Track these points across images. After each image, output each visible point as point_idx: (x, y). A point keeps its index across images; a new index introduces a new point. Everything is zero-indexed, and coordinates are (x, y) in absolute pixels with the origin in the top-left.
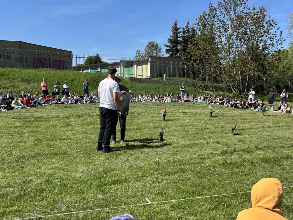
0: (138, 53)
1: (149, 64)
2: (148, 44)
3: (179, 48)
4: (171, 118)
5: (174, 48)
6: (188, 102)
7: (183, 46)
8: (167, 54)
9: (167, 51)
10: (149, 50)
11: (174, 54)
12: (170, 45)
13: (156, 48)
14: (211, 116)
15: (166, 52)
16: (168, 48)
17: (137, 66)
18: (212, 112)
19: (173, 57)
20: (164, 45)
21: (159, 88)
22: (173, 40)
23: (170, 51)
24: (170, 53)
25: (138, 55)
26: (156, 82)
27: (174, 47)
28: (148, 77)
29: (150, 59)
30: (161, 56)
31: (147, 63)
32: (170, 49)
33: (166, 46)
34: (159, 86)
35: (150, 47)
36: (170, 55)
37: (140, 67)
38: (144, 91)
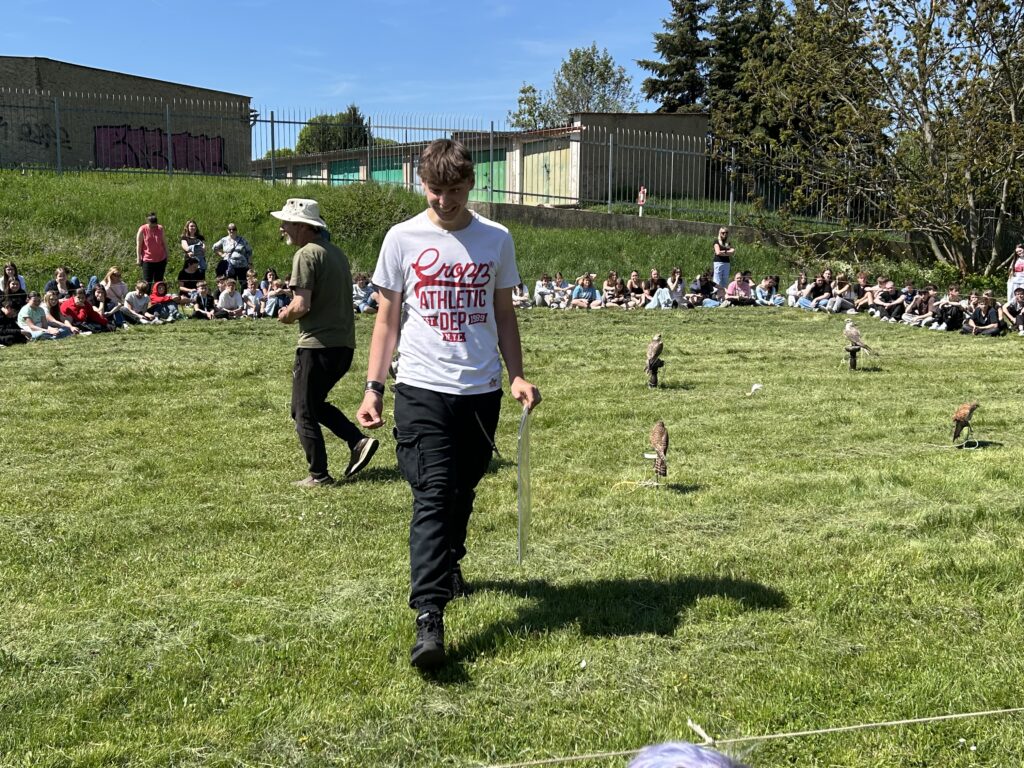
0: (527, 101)
1: (575, 147)
2: (568, 59)
3: (702, 74)
4: (683, 377)
5: (682, 75)
7: (721, 66)
8: (651, 100)
9: (652, 88)
10: (572, 85)
11: (682, 101)
12: (664, 61)
13: (601, 75)
14: (853, 365)
15: (646, 95)
16: (655, 77)
17: (523, 155)
18: (859, 349)
19: (678, 112)
20: (640, 63)
21: (619, 249)
22: (676, 41)
23: (665, 86)
24: (665, 95)
25: (527, 107)
26: (605, 222)
27: (680, 68)
28: (574, 202)
29: (577, 124)
30: (626, 109)
31: (564, 143)
32: (663, 78)
33: (646, 65)
34: (618, 239)
35: (576, 74)
36: (665, 105)
37: (534, 160)
38: (555, 261)
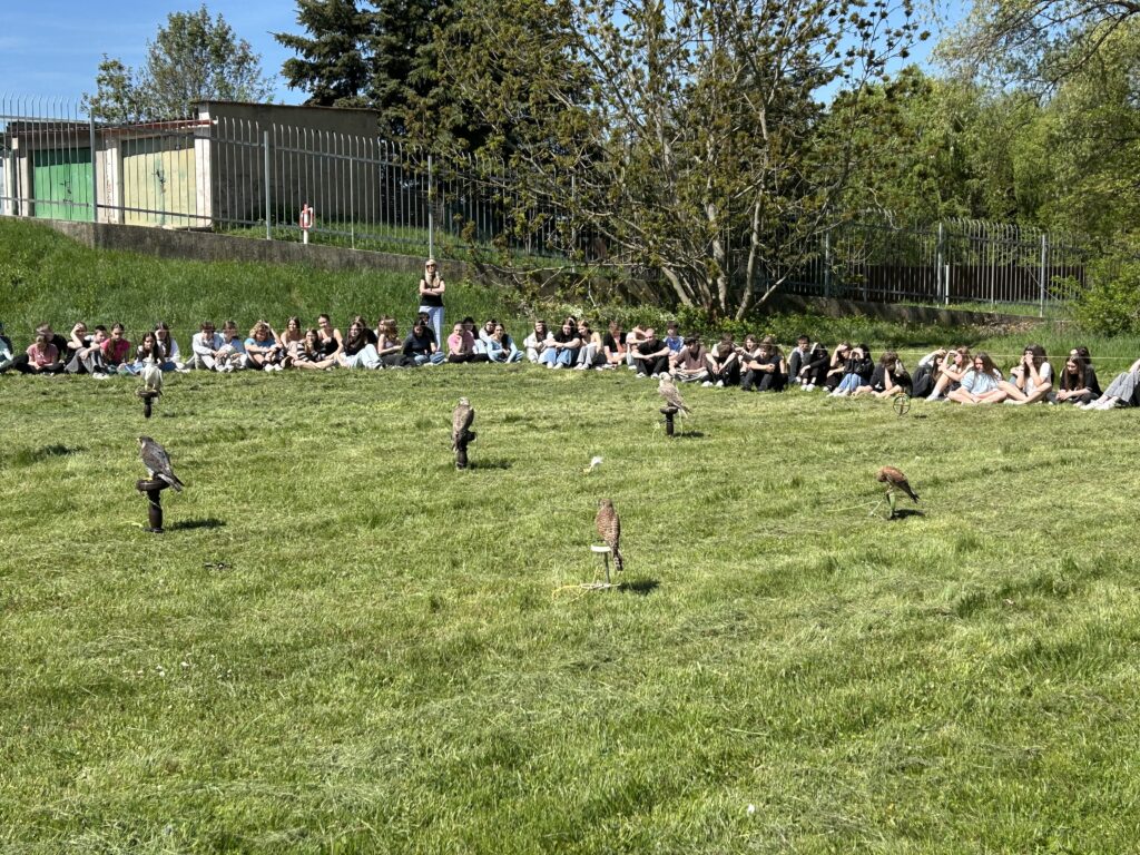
0: (111, 81)
1: (202, 148)
2: (167, 26)
3: (364, 56)
5: (338, 57)
6: (474, 365)
7: (391, 49)
8: (297, 88)
9: (298, 73)
10: (178, 62)
11: (340, 92)
12: (311, 37)
13: (216, 52)
14: (670, 431)
15: (289, 81)
16: (300, 57)
17: (122, 155)
18: (676, 411)
19: (335, 106)
20: (278, 37)
21: (289, 288)
22: (329, 12)
23: (316, 70)
24: (316, 83)
25: (111, 90)
26: (264, 250)
27: (337, 48)
28: (201, 224)
29: (205, 116)
30: (253, 98)
31: (187, 141)
32: (311, 60)
33: (289, 41)
34: (285, 276)
35: (181, 47)
36: (316, 96)
37: (140, 163)
38: (201, 305)
